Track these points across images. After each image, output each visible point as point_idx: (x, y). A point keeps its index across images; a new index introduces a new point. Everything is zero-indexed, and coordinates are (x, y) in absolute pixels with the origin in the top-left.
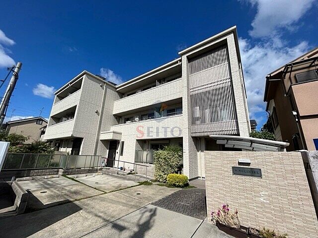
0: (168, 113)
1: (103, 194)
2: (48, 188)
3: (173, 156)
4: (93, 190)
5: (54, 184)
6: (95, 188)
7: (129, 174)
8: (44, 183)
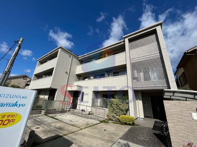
0: (113, 74)
1: (80, 130)
2: (39, 125)
3: (123, 103)
4: (72, 127)
5: (42, 121)
6: (72, 125)
7: (89, 114)
8: (34, 120)
